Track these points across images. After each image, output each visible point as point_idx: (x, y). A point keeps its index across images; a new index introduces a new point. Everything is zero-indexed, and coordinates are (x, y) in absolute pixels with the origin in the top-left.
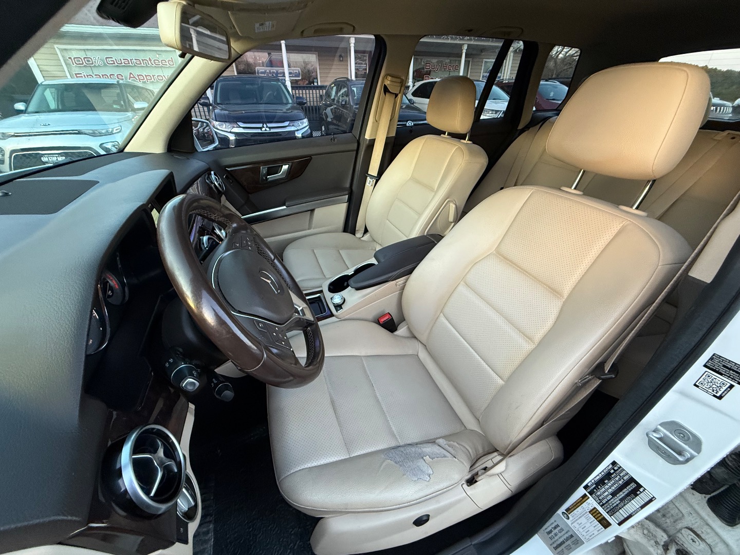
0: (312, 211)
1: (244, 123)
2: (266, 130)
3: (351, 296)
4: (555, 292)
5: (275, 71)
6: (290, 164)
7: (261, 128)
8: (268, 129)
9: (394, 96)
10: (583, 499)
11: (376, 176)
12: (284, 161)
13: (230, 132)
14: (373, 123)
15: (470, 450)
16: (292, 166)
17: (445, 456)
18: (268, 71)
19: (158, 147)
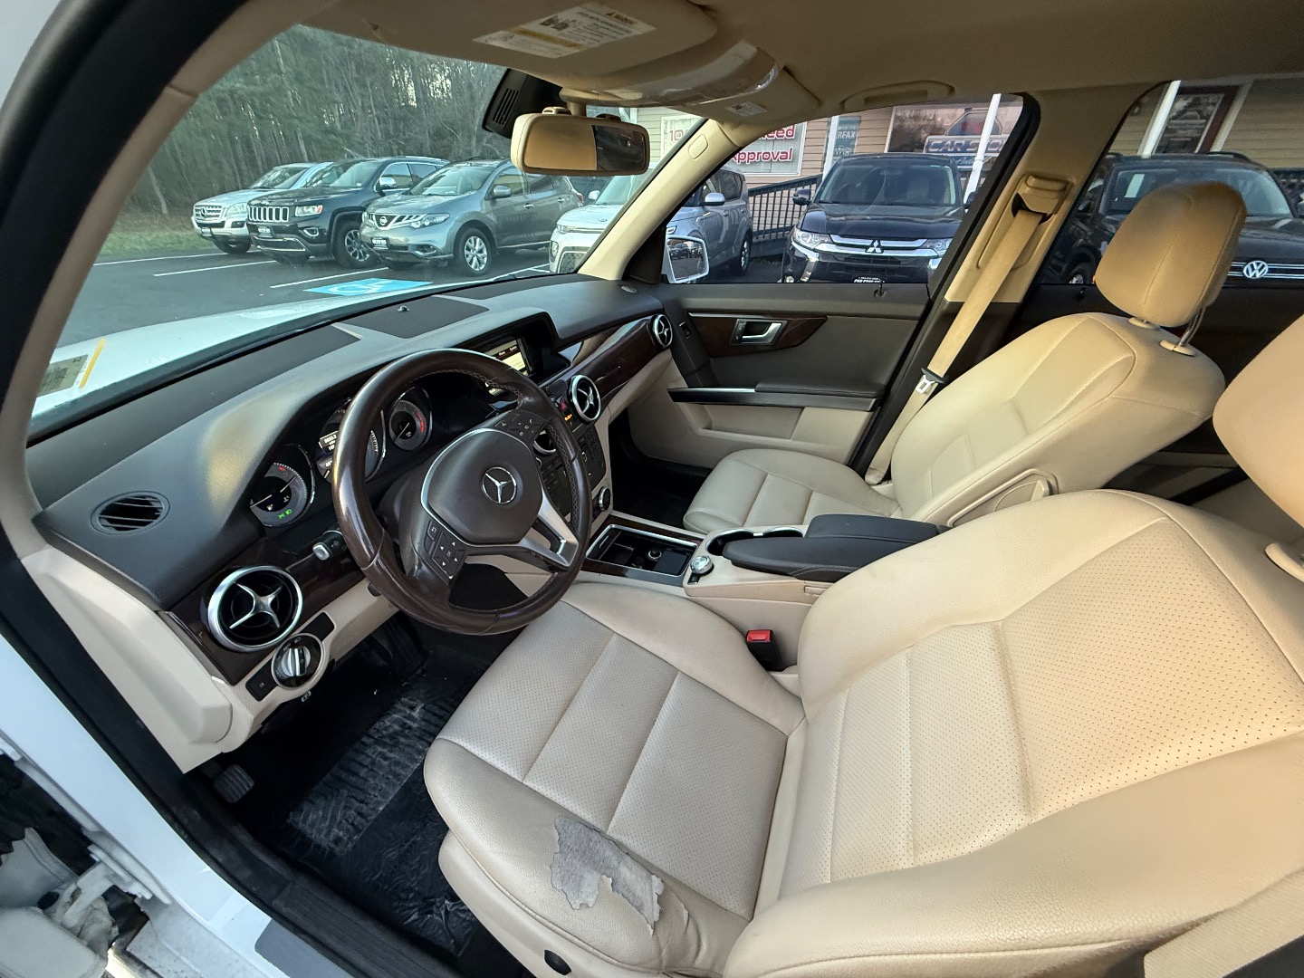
0: (803, 408)
1: (842, 236)
6: (785, 322)
9: (1040, 218)
11: (942, 376)
12: (777, 315)
13: (814, 250)
14: (969, 270)
17: (640, 907)
18: (949, 142)
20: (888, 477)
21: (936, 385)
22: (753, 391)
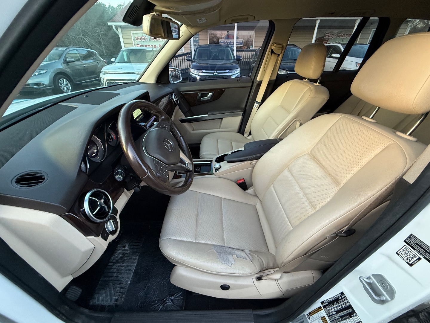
0: (222, 119)
1: (205, 70)
2: (216, 74)
3: (225, 166)
4: (336, 182)
5: (229, 41)
6: (213, 92)
7: (213, 73)
8: (217, 74)
9: (277, 55)
10: (319, 309)
11: (260, 102)
12: (210, 90)
13: (198, 75)
14: (262, 71)
15: (264, 262)
16: (214, 93)
17: (246, 259)
18: (225, 41)
19: (152, 81)
20: (250, 134)
21: (259, 105)
22: (207, 115)
